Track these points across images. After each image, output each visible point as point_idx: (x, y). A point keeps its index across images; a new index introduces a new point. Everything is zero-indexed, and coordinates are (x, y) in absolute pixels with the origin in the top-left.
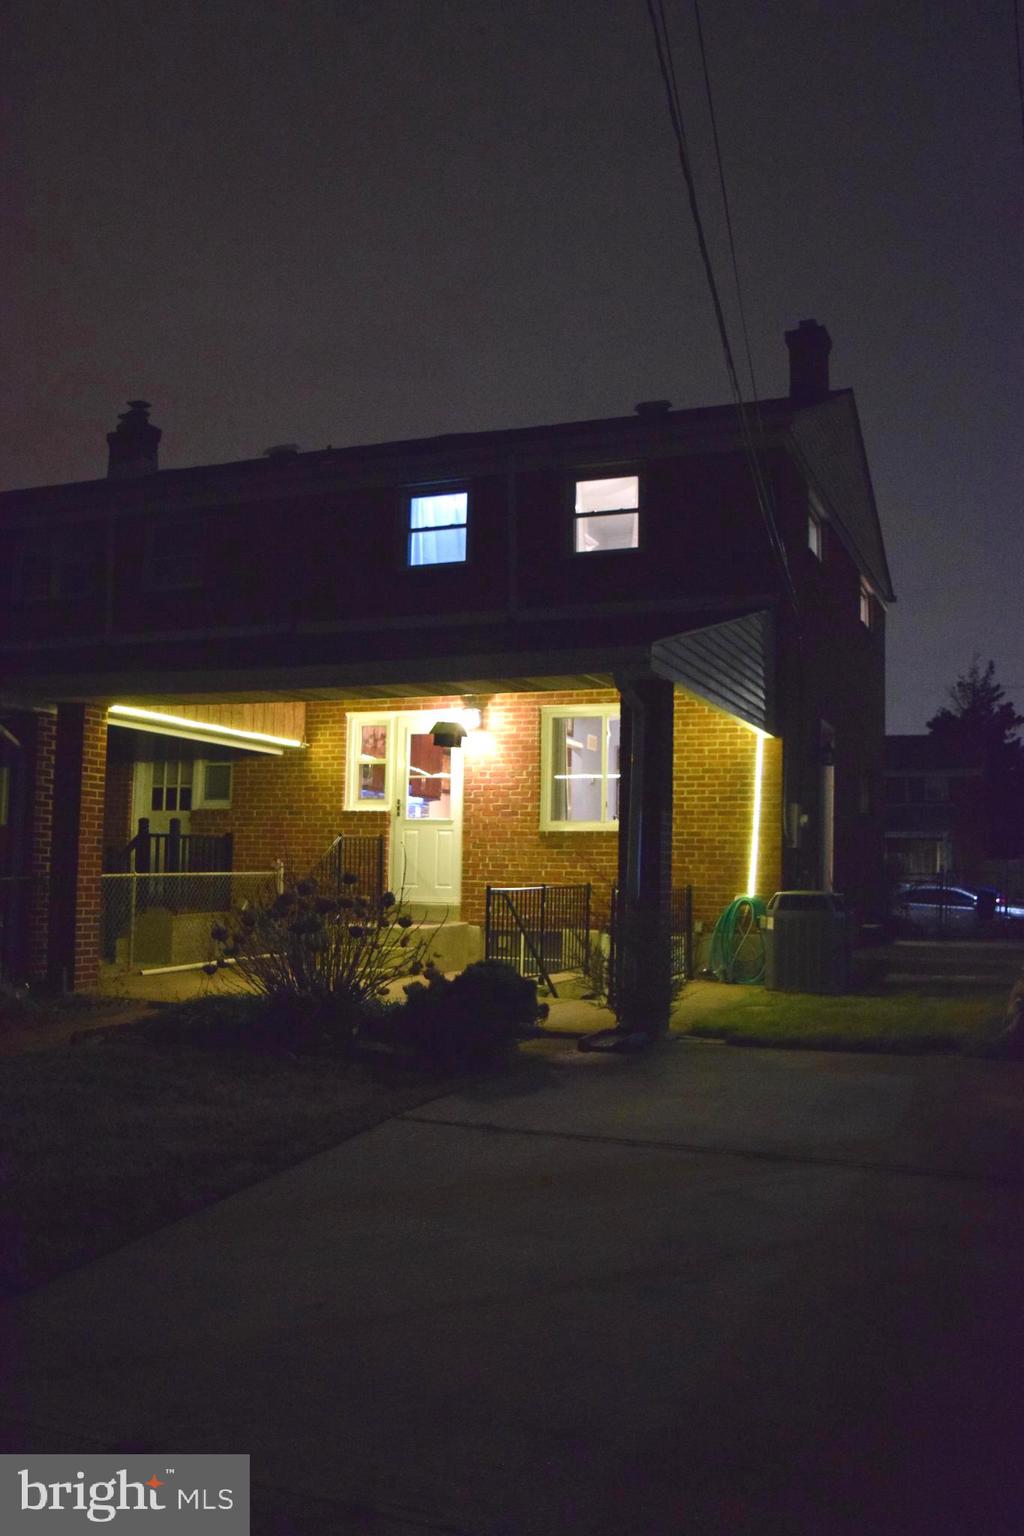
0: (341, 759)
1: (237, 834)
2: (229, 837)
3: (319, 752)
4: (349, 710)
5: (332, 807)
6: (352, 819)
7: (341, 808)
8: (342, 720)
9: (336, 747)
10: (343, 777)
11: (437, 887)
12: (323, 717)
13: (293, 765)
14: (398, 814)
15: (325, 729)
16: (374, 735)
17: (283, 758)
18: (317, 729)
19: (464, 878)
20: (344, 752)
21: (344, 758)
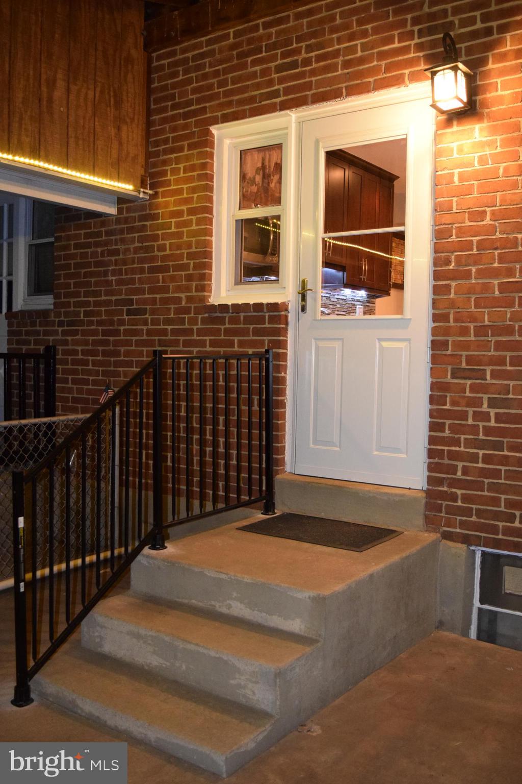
0: (205, 211)
1: (60, 348)
2: (50, 351)
3: (167, 203)
4: (215, 121)
5: (190, 299)
6: (221, 321)
7: (203, 299)
8: (205, 142)
9: (193, 190)
10: (208, 244)
11: (376, 453)
12: (175, 140)
13: (131, 230)
14: (303, 309)
15: (178, 161)
16: (263, 167)
17: (118, 221)
18: (165, 163)
19: (432, 440)
20: (210, 200)
21: (209, 210)
